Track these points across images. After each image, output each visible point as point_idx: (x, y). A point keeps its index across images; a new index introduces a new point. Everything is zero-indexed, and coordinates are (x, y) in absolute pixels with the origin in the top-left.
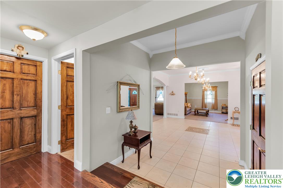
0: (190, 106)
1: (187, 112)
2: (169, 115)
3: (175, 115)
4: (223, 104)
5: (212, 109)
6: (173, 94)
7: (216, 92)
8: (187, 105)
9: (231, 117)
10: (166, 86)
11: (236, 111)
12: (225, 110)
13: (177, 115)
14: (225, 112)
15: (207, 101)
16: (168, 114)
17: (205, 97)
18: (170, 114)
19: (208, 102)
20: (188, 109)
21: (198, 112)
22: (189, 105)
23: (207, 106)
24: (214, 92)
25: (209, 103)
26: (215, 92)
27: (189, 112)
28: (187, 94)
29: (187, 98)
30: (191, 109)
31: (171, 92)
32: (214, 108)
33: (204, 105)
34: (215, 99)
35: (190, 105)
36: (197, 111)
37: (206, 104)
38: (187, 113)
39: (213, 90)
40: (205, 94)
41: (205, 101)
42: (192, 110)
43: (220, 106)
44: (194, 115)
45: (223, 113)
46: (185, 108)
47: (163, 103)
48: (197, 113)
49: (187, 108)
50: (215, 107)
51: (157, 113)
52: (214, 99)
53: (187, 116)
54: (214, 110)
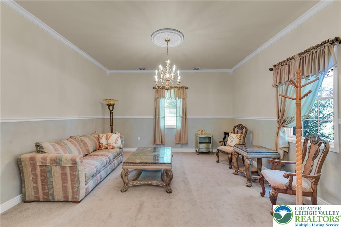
4: (199, 131)
5: (176, 144)
7: (184, 100)
8: (107, 139)
12: (204, 145)
14: (204, 151)
15: (166, 125)
17: (161, 115)
19: (168, 127)
24: (179, 102)
25: (170, 129)
26: (182, 100)
28: (114, 105)
29: (114, 117)
32: (180, 141)
33: (158, 134)
34: (183, 118)
35: (117, 140)
37: (162, 131)
39: (178, 96)
40: (160, 105)
43: (192, 139)
50: (182, 139)
52: (181, 119)
54: (180, 145)
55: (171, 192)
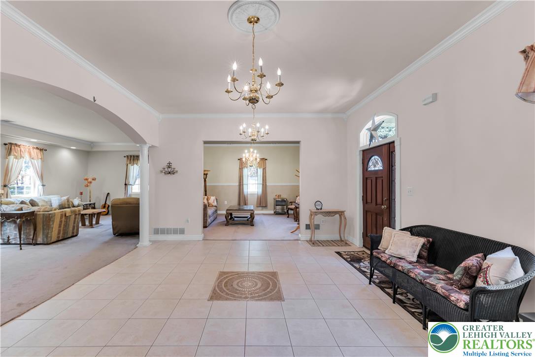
0: (215, 204)
1: (208, 218)
2: (158, 233)
3: (175, 231)
4: (276, 195)
5: (257, 207)
6: (169, 170)
7: (264, 171)
8: (207, 200)
9: (306, 225)
10: (148, 145)
11: (318, 211)
12: (280, 207)
13: (182, 231)
14: (280, 211)
15: (249, 191)
16: (157, 231)
18: (163, 231)
19: (250, 193)
20: (210, 211)
21: (233, 216)
22: (212, 200)
23: (247, 200)
24: (260, 171)
25: (252, 195)
26: (262, 170)
27: (212, 218)
28: (206, 174)
29: (208, 184)
30: (216, 211)
31: (165, 164)
32: (260, 204)
33: (242, 199)
34: (263, 185)
35: (214, 201)
36: (231, 214)
37: (246, 196)
38: (209, 220)
39: (259, 166)
40: (244, 174)
41: (245, 190)
42: (219, 212)
43: (271, 201)
44: (226, 225)
45: (276, 213)
46: (205, 208)
47: (139, 199)
48: (230, 220)
49: (208, 208)
50: (262, 202)
51: (120, 232)
52: (261, 185)
53: (207, 228)
54: (260, 208)
55: (253, 225)
